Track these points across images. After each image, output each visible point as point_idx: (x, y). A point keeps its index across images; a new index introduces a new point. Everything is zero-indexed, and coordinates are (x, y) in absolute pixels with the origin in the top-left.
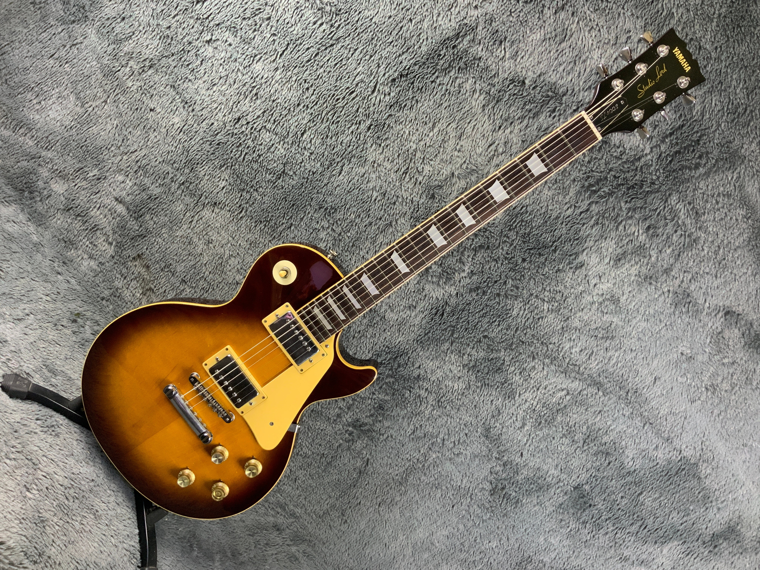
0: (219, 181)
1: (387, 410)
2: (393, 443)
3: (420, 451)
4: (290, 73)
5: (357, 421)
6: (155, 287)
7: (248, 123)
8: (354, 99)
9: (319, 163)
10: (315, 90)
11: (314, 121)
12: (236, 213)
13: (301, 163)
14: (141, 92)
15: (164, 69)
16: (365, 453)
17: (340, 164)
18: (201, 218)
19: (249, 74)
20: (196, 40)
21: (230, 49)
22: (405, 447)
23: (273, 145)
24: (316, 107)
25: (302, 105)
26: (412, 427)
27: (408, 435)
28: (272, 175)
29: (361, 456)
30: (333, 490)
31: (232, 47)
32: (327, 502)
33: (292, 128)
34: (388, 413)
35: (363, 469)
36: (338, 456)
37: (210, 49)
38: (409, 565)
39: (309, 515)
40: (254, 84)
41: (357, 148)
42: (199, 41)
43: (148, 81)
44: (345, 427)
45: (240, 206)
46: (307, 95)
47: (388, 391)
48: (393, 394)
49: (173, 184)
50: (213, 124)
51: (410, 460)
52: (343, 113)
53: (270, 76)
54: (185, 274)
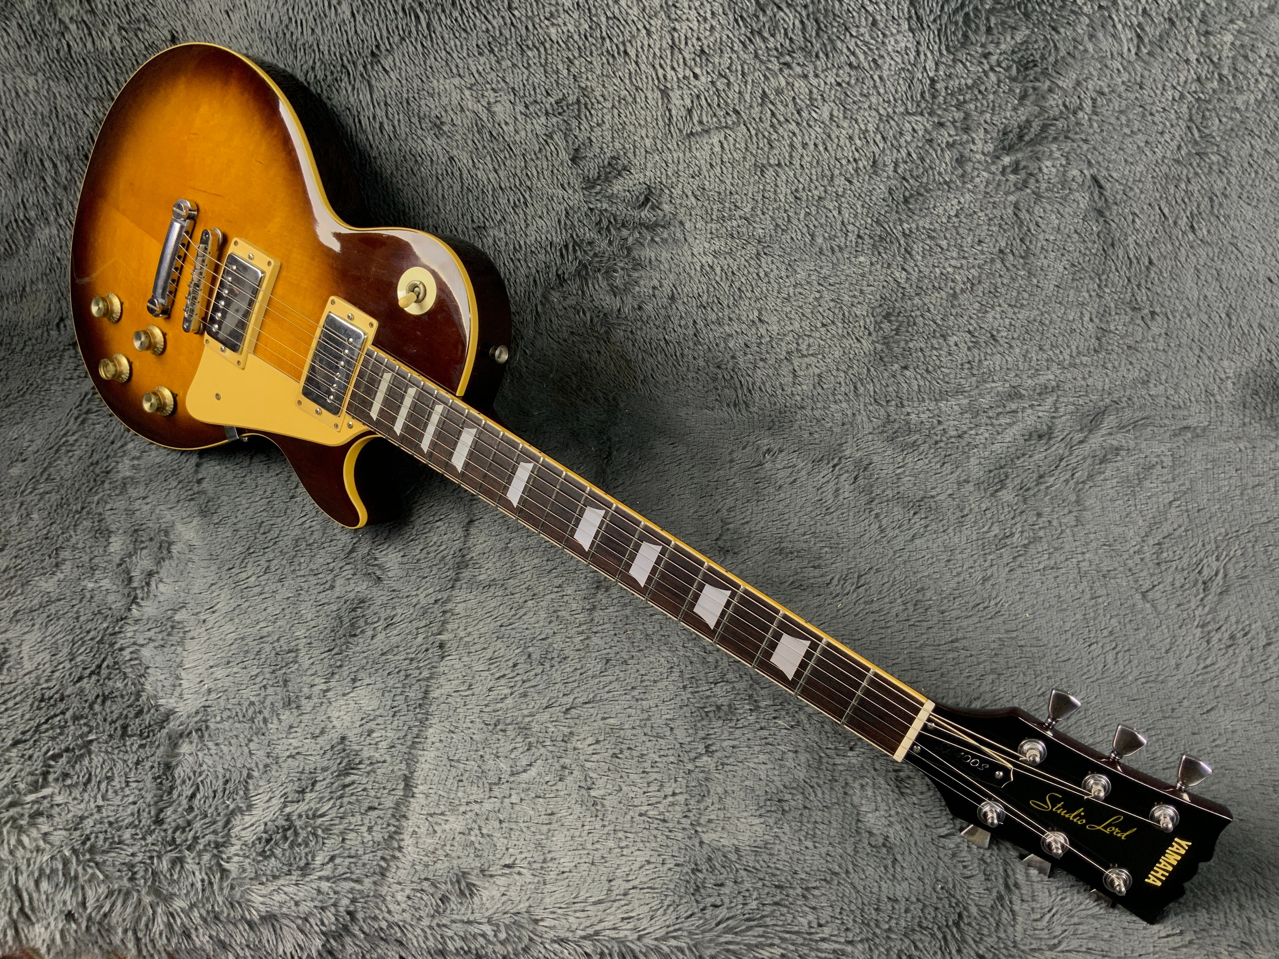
1: (1043, 57)
3: (1187, 61)
5: (1005, 134)
16: (1075, 172)
18: (386, 104)
22: (1148, 83)
26: (1126, 35)
27: (1133, 57)
29: (1074, 186)
30: (1078, 290)
32: (1086, 319)
35: (1100, 204)
36: (1032, 227)
39: (1074, 366)
44: (993, 168)
47: (1011, 21)
48: (1027, 15)
51: (1182, 96)
54: (469, 216)
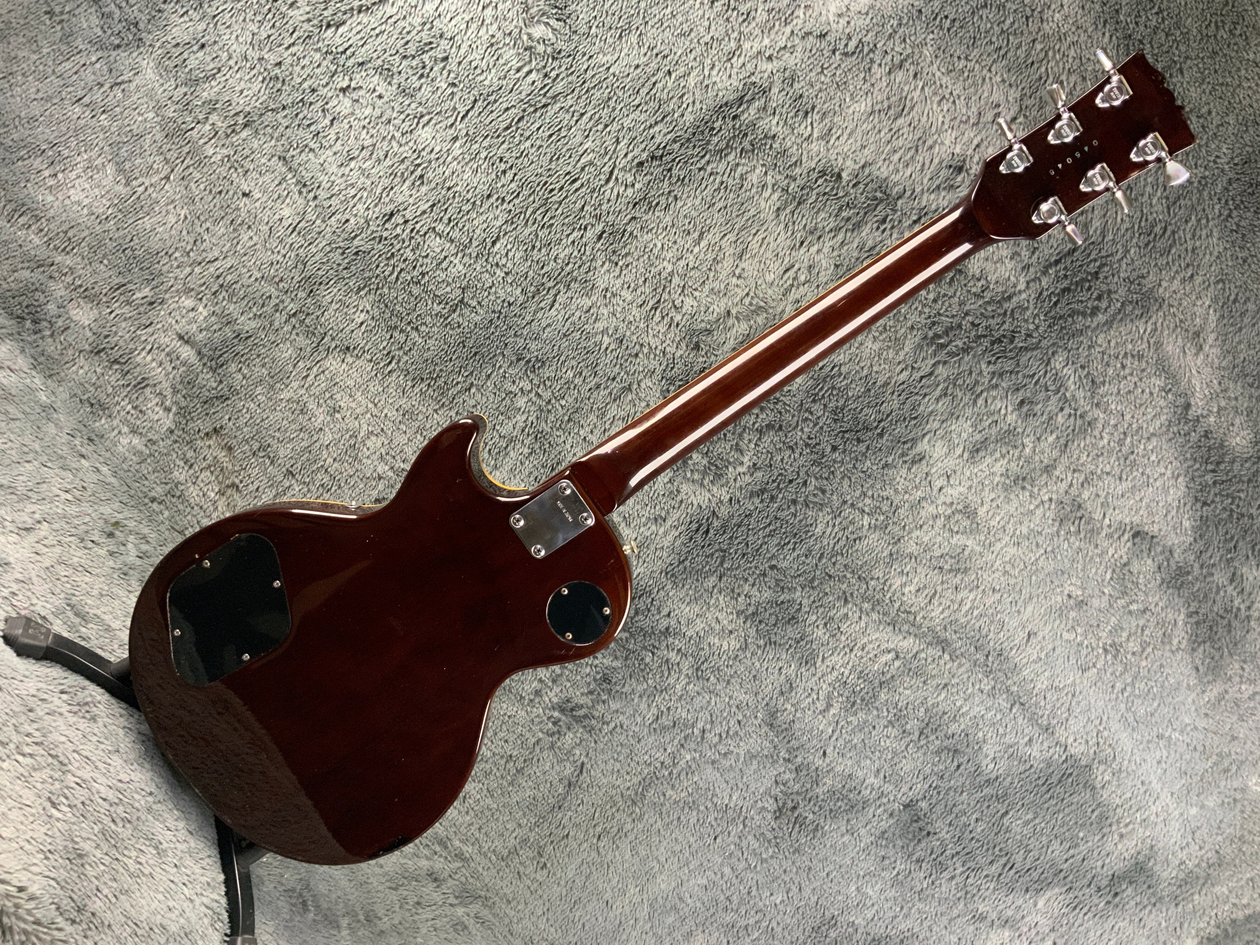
0: (354, 313)
2: (623, 737)
4: (477, 145)
6: (241, 482)
7: (406, 222)
8: (577, 190)
9: (520, 289)
10: (515, 174)
11: (512, 223)
12: (382, 365)
13: (491, 287)
14: (229, 165)
15: (269, 130)
17: (553, 292)
19: (411, 144)
21: (379, 103)
23: (445, 257)
24: (516, 201)
25: (496, 196)
28: (442, 306)
31: (382, 100)
33: (478, 232)
34: (618, 688)
38: (644, 936)
40: (418, 161)
41: (580, 267)
43: (240, 148)
45: (389, 353)
46: (503, 181)
49: (278, 314)
50: (347, 221)
52: (560, 211)
53: (445, 150)
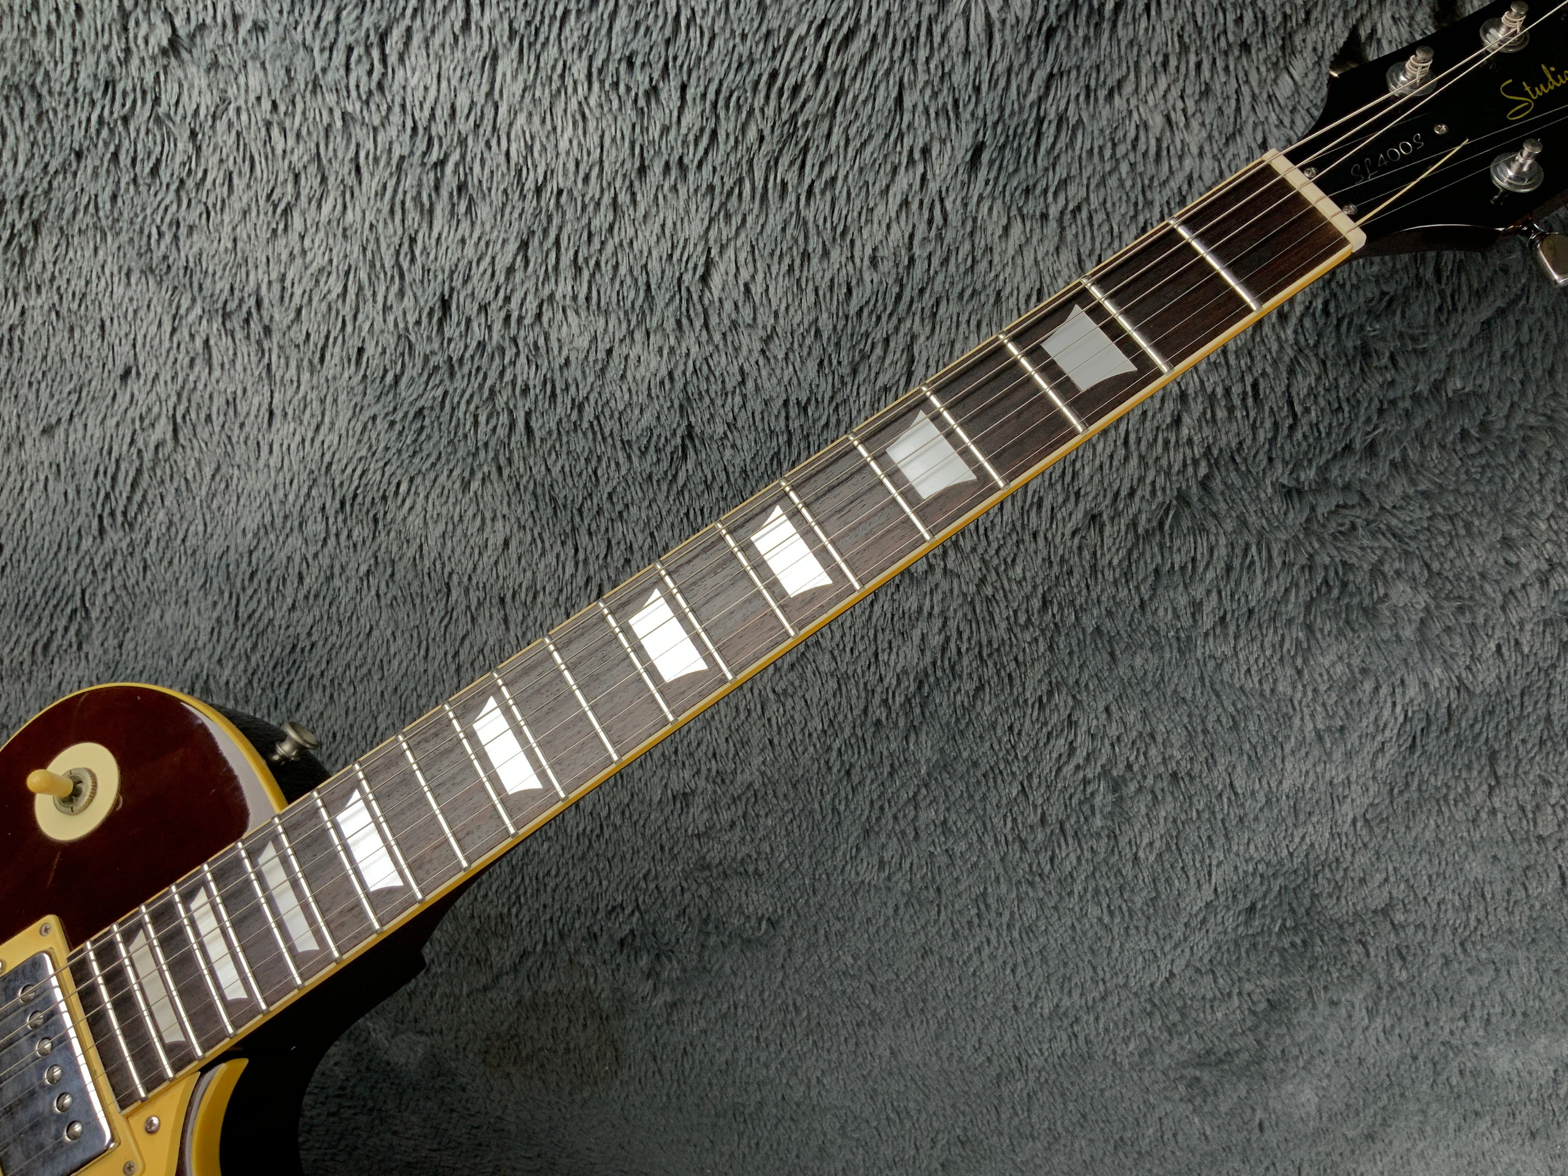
20: (125, 62)
37: (197, 77)
42: (135, 62)
